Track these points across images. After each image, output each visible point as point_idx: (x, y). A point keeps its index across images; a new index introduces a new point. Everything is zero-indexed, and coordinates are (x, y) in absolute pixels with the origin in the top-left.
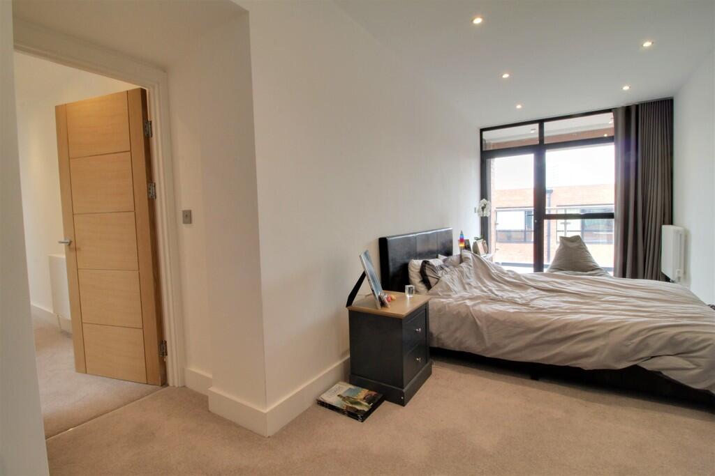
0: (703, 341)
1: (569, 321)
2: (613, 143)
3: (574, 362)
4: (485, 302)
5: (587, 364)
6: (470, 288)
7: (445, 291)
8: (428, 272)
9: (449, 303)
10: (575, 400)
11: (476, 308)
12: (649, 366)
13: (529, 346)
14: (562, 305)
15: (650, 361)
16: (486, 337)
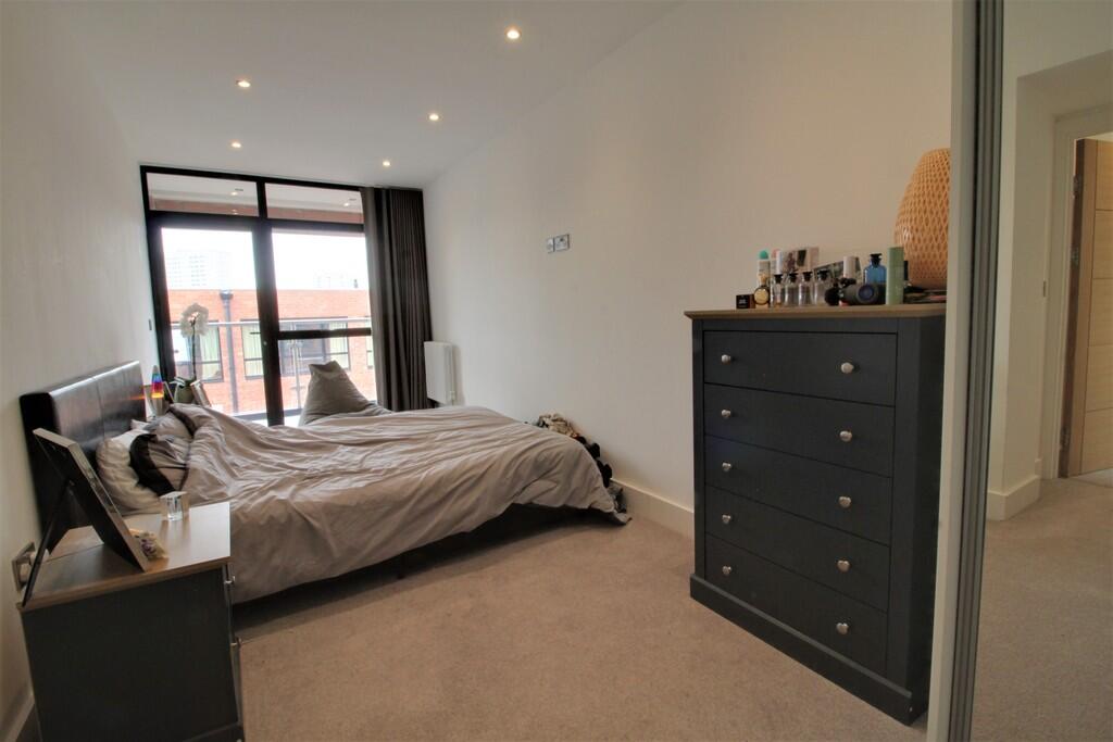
0: (558, 454)
1: (440, 475)
2: (363, 234)
3: (457, 527)
4: (304, 486)
5: (470, 524)
6: (240, 471)
7: (211, 488)
8: (157, 459)
9: (241, 508)
10: (465, 576)
11: (299, 499)
12: (522, 500)
13: (399, 530)
14: (406, 457)
15: (524, 493)
16: (332, 542)
